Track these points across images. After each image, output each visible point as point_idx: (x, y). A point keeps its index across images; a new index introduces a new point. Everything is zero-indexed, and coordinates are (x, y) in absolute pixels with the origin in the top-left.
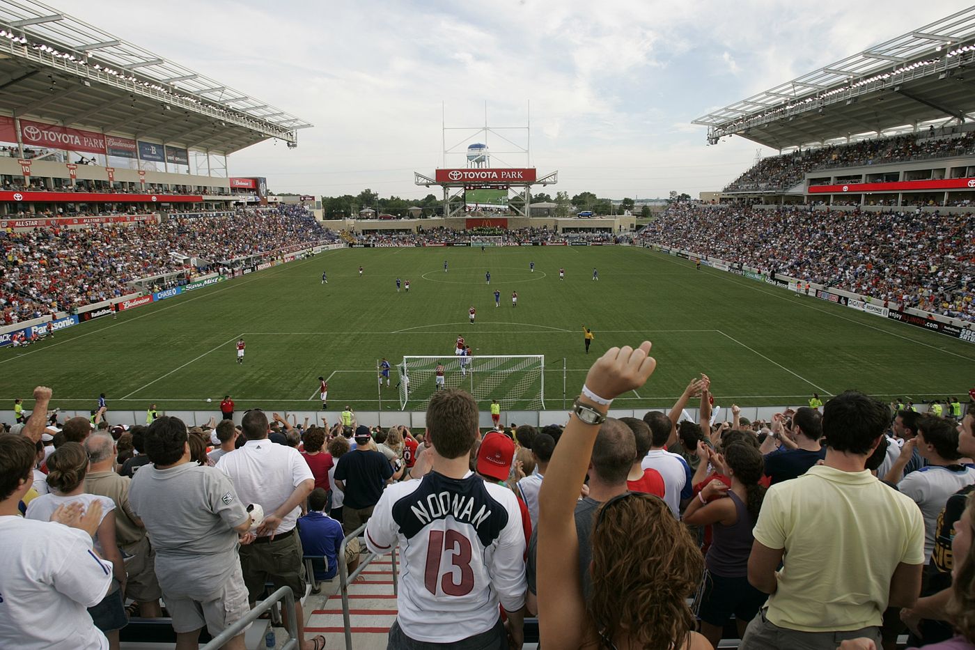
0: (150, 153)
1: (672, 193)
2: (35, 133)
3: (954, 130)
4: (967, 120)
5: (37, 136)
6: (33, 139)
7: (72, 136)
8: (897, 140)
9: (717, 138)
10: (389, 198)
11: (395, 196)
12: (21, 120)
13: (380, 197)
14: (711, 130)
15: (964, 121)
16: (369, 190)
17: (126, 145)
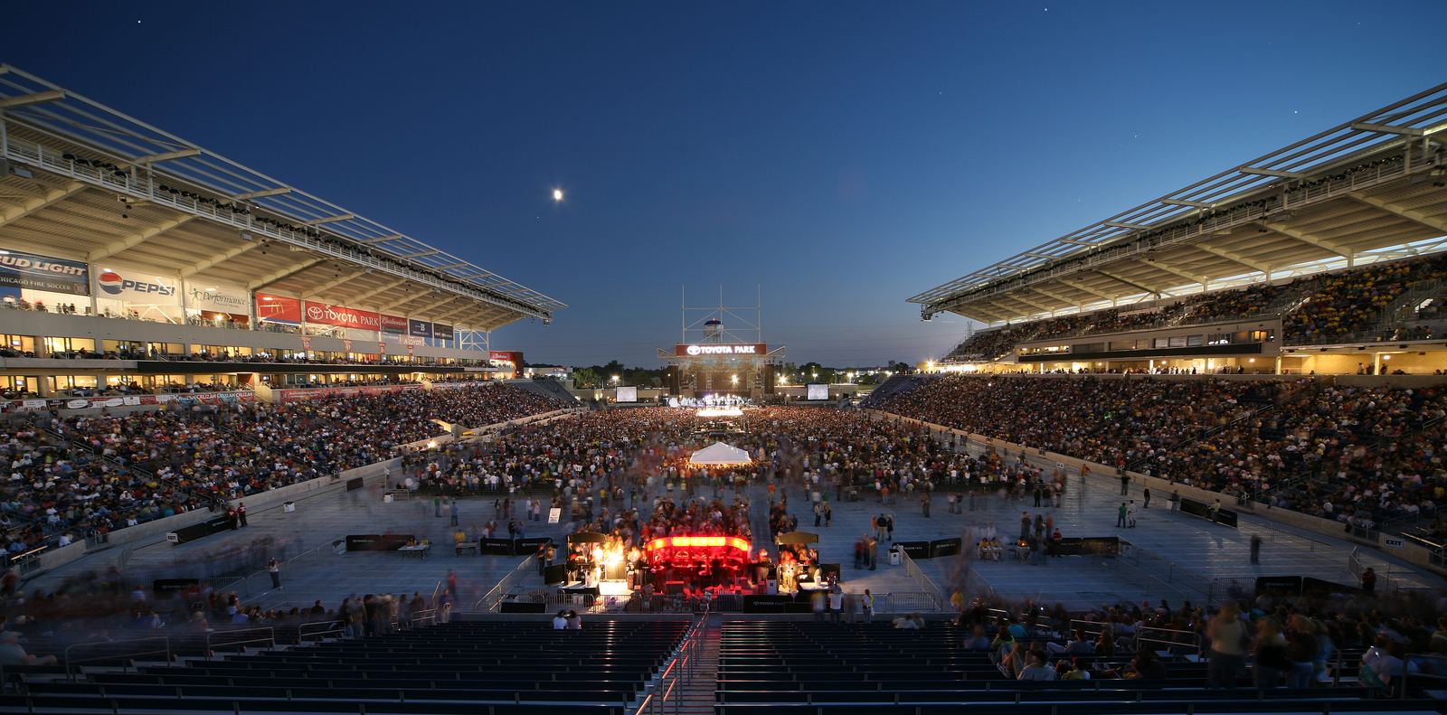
0: (419, 330)
1: (890, 363)
2: (317, 312)
3: (1152, 304)
4: (1163, 296)
5: (320, 314)
6: (316, 318)
7: (350, 316)
8: (1101, 314)
9: (930, 315)
10: (634, 369)
11: (639, 367)
12: (306, 302)
13: (625, 368)
14: (924, 308)
15: (1160, 297)
16: (616, 362)
17: (398, 323)
